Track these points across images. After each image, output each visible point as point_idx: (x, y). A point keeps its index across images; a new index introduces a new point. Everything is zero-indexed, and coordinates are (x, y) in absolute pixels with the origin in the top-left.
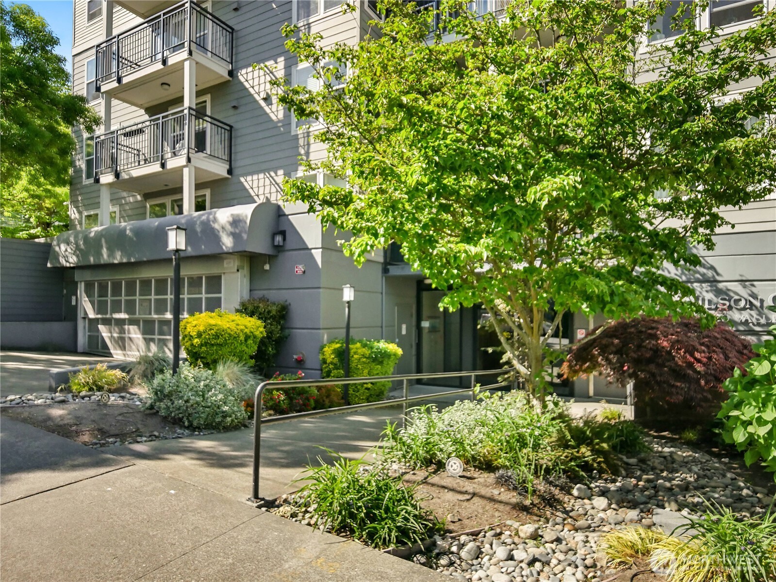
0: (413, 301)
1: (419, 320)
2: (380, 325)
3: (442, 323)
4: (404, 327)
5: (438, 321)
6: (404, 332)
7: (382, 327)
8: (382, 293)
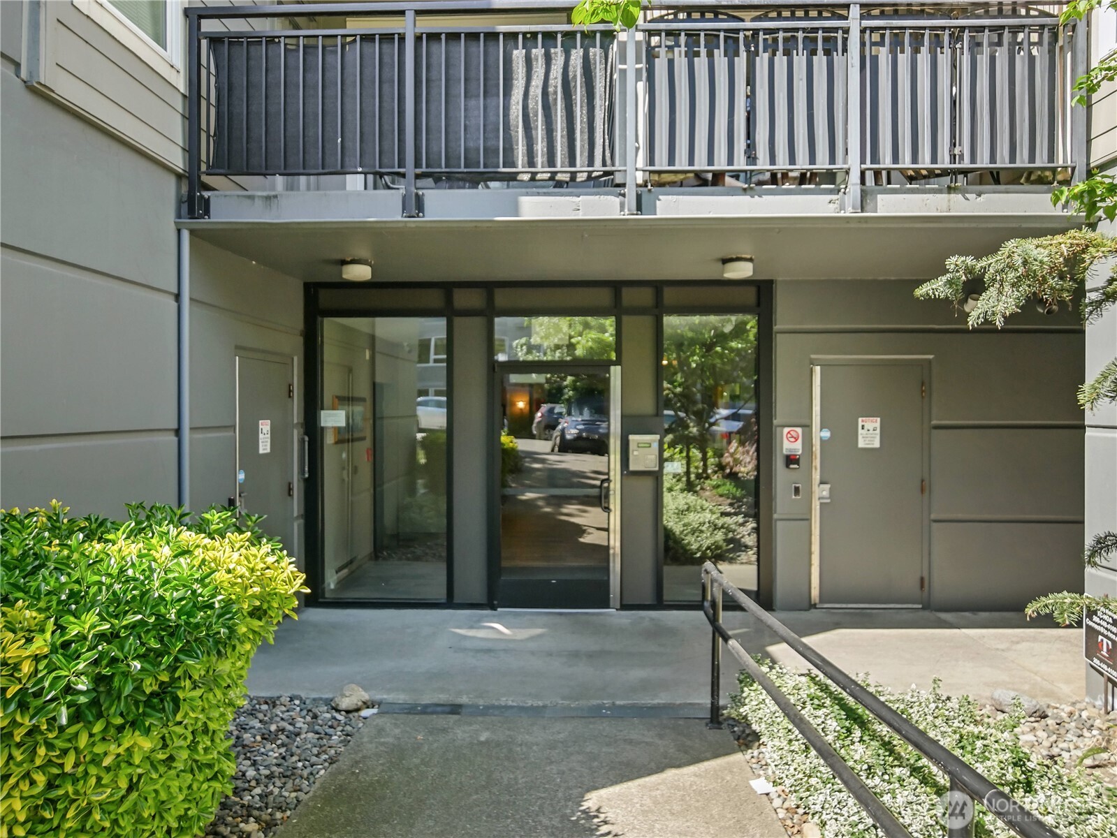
0: (293, 345)
1: (312, 405)
2: (175, 426)
3: (369, 415)
4: (265, 427)
5: (358, 409)
6: (264, 447)
7: (178, 432)
8: (178, 297)
